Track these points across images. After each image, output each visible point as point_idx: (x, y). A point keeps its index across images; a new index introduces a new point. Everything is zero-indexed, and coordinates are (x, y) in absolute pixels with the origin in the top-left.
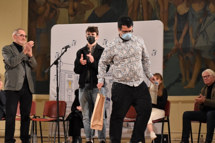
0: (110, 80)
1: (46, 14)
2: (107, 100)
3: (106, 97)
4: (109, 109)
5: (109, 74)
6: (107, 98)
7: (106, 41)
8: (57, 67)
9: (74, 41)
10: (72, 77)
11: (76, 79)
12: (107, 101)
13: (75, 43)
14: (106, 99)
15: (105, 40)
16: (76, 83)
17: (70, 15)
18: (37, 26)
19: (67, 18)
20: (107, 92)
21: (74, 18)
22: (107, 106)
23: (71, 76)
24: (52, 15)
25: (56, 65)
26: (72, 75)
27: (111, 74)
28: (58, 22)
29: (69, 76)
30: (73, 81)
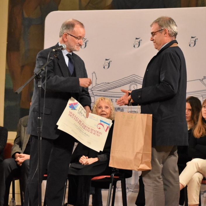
13: (86, 43)
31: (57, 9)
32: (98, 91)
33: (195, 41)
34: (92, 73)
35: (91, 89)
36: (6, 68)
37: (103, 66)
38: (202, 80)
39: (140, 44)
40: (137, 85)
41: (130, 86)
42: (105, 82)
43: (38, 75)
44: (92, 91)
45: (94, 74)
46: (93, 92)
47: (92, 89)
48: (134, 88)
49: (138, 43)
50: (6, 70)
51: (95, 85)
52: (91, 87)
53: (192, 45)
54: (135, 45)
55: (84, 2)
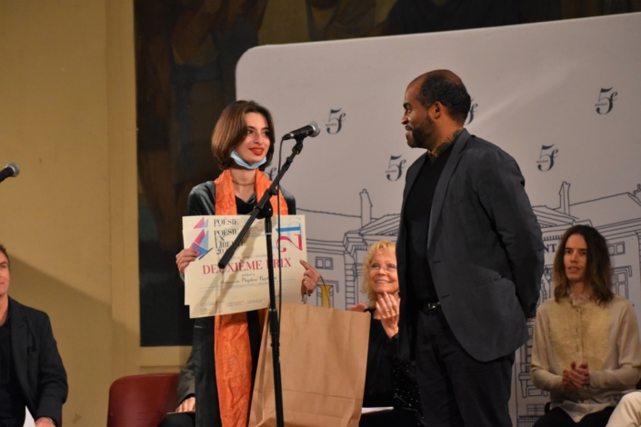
8: (268, 228)
9: (333, 112)
10: (331, 268)
11: (351, 273)
13: (340, 121)
16: (349, 289)
17: (313, 4)
18: (175, 54)
21: (330, 13)
23: (328, 263)
25: (264, 220)
26: (331, 260)
29: (320, 264)
30: (337, 282)
32: (377, 234)
33: (611, 100)
34: (360, 194)
35: (360, 230)
36: (138, 191)
37: (386, 174)
38: (633, 195)
39: (474, 114)
42: (392, 213)
43: (264, 208)
44: (362, 235)
45: (364, 195)
46: (365, 237)
47: (362, 232)
50: (140, 196)
51: (369, 221)
52: (360, 227)
53: (604, 109)
55: (322, 17)
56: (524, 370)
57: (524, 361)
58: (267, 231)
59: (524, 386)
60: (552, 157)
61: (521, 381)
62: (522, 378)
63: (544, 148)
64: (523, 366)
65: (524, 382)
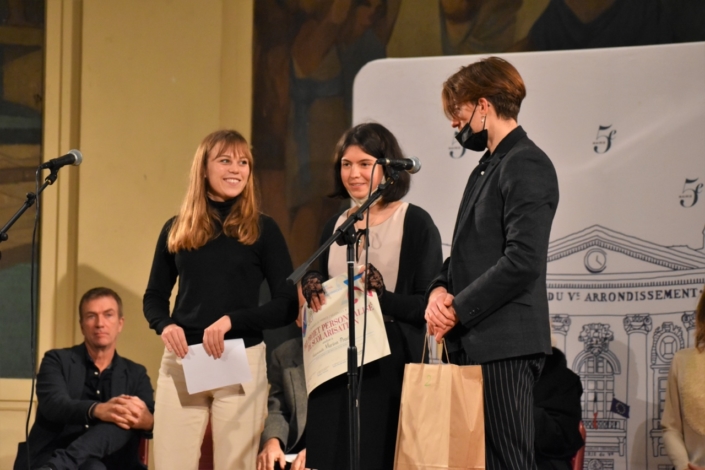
0: (626, 318)
1: (337, 12)
2: (613, 409)
3: (610, 398)
4: (624, 455)
5: (622, 290)
6: (615, 401)
7: (606, 133)
12: (616, 416)
14: (609, 405)
15: (602, 128)
17: (448, 17)
18: (296, 67)
19: (437, 29)
20: (613, 373)
21: (465, 27)
22: (616, 440)
24: (364, 14)
27: (633, 290)
28: (391, 45)
31: (383, 55)
39: (612, 141)
40: (604, 254)
41: (587, 256)
43: (347, 232)
48: (597, 260)
49: (606, 140)
54: (598, 146)
55: (456, 32)
56: (656, 427)
57: (656, 416)
58: (349, 259)
59: (656, 444)
60: (696, 192)
61: (653, 438)
62: (654, 435)
63: (688, 181)
64: (656, 422)
65: (656, 440)
